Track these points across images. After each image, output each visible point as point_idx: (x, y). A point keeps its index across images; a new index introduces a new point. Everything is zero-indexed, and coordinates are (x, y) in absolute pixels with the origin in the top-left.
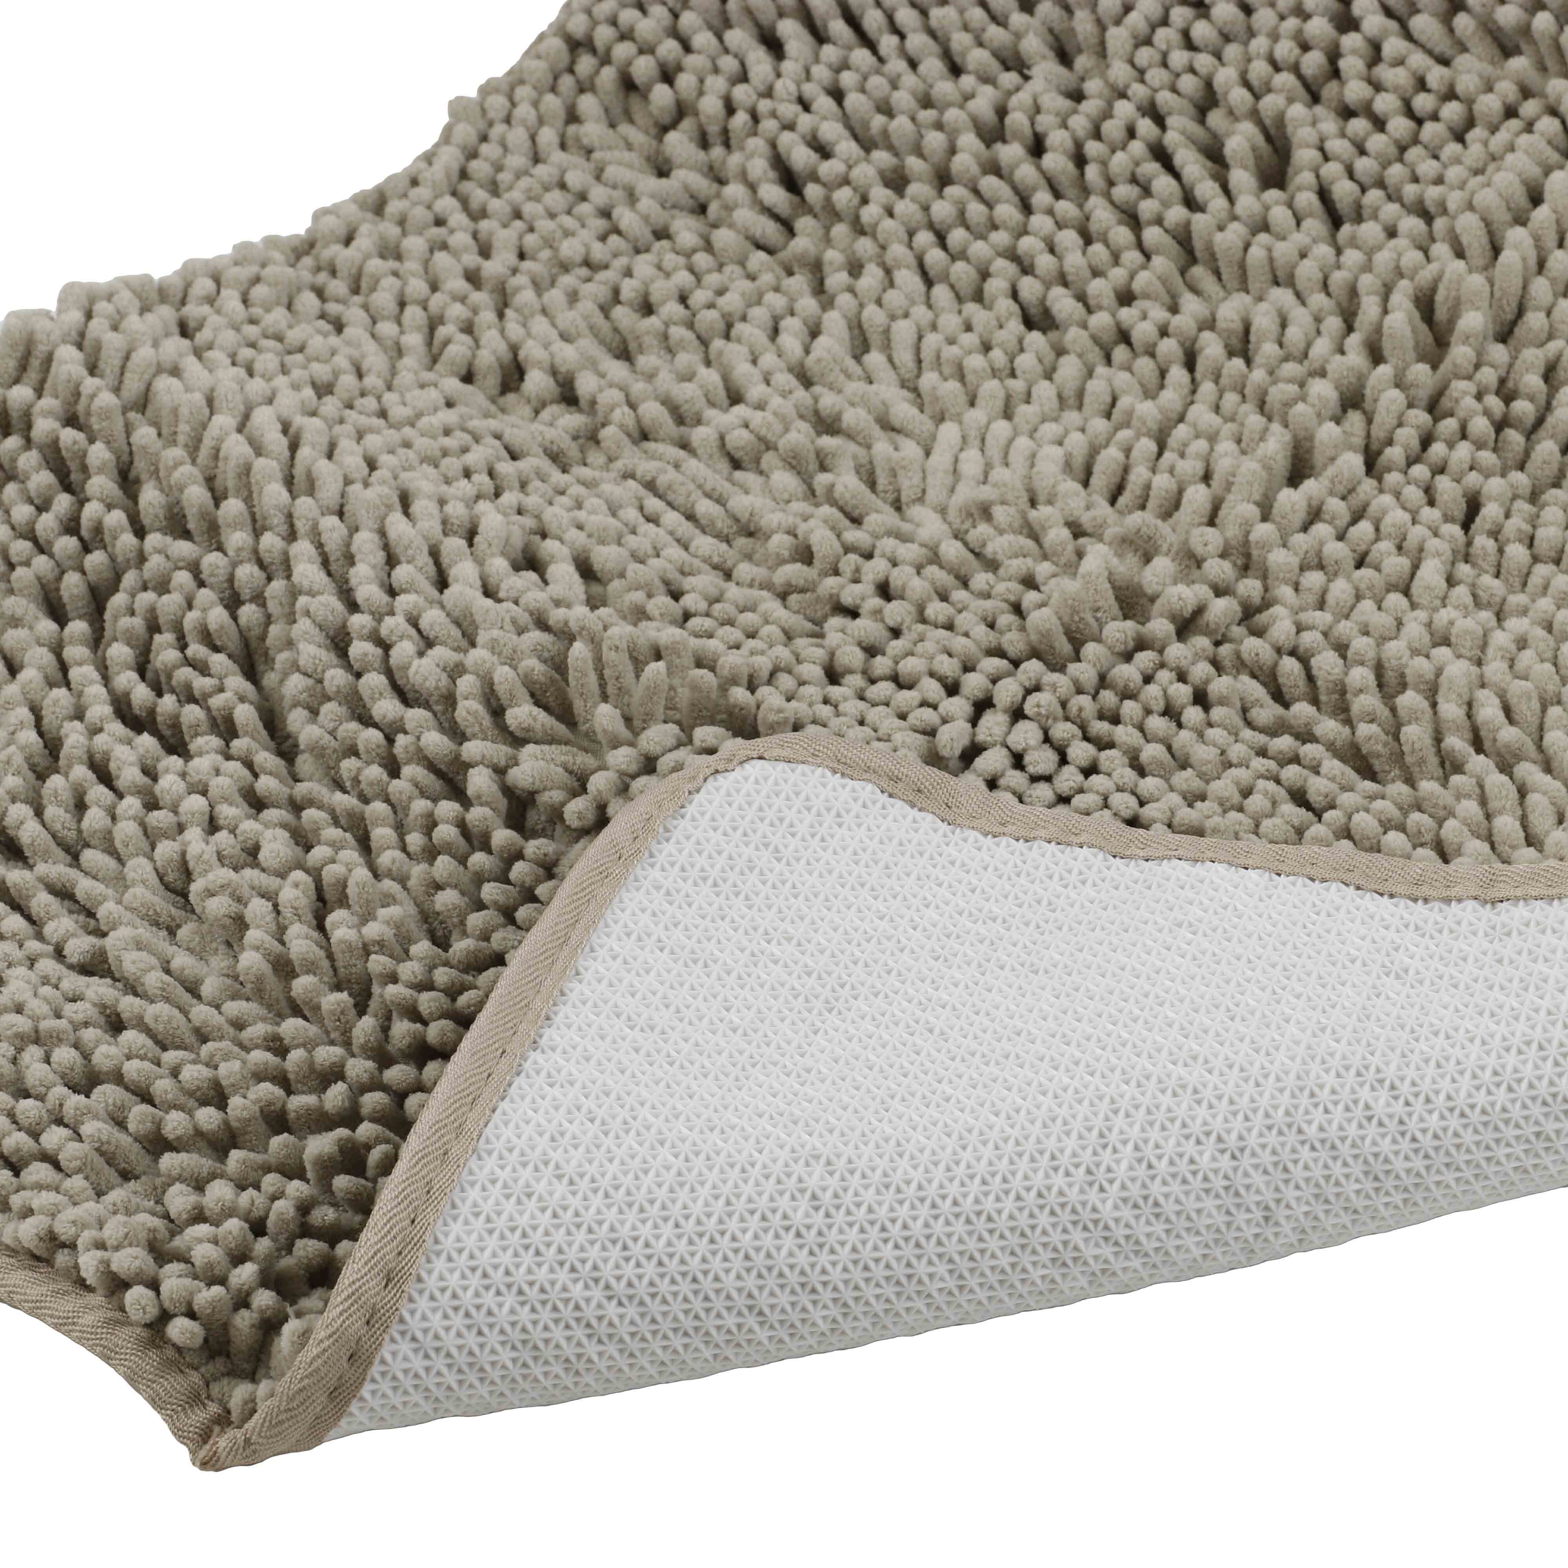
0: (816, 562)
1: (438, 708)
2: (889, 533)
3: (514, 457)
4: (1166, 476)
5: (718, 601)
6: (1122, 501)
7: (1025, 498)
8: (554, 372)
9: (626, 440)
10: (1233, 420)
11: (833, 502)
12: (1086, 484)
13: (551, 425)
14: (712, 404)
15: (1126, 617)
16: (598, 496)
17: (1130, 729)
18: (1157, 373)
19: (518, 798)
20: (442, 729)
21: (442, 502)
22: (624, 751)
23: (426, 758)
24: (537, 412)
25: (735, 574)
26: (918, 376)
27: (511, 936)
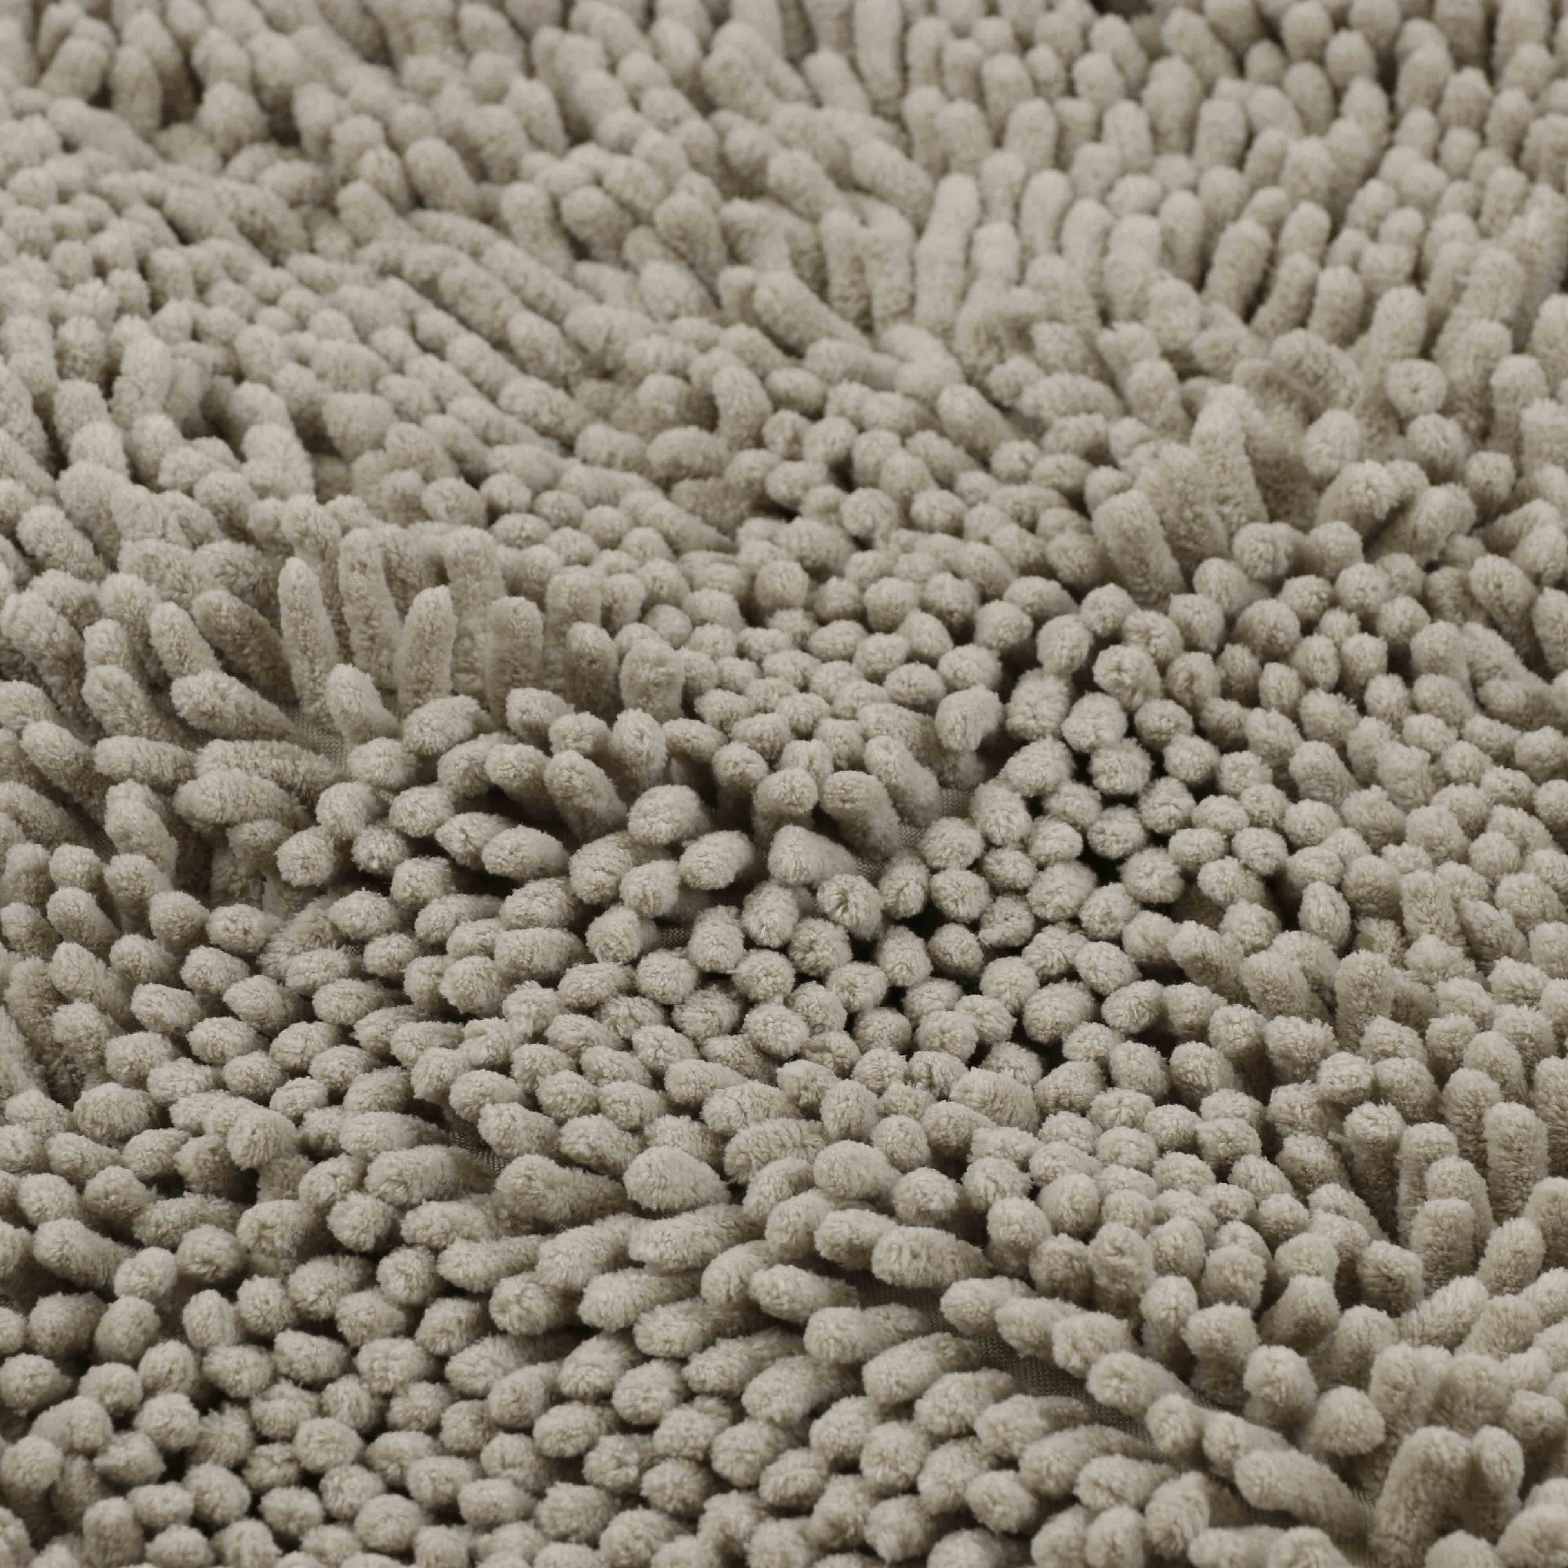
0: (724, 424)
1: (53, 680)
2: (853, 375)
3: (184, 238)
4: (1344, 271)
5: (549, 487)
6: (1265, 314)
7: (1091, 311)
8: (256, 87)
9: (385, 208)
10: (1464, 176)
11: (754, 320)
12: (1199, 283)
13: (252, 180)
14: (537, 143)
15: (1273, 517)
16: (336, 307)
17: (1275, 716)
18: (1327, 92)
19: (198, 837)
20: (60, 717)
21: (56, 321)
22: (380, 746)
23: (33, 768)
24: (226, 158)
25: (580, 445)
26: (904, 92)
27: (185, 1075)
